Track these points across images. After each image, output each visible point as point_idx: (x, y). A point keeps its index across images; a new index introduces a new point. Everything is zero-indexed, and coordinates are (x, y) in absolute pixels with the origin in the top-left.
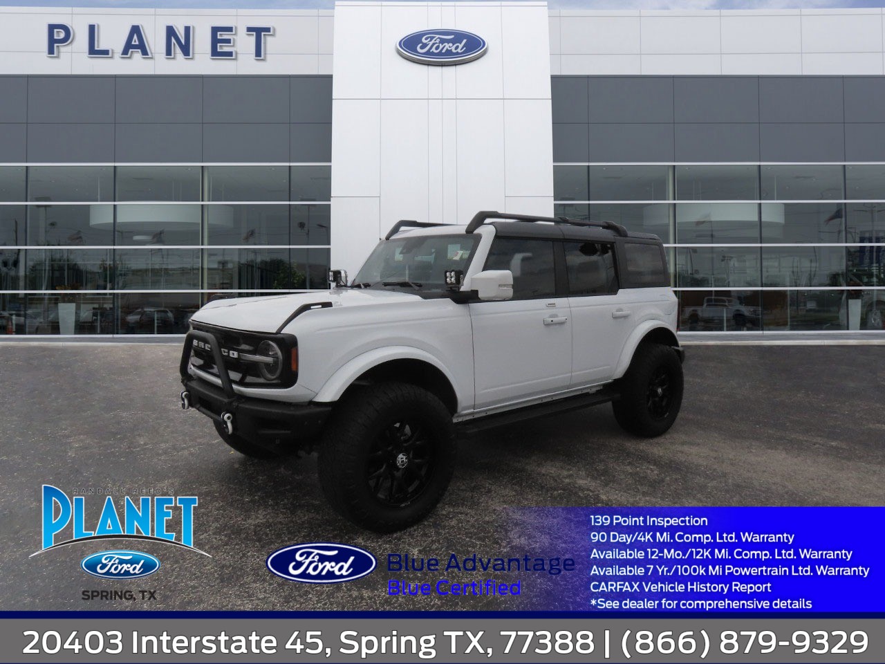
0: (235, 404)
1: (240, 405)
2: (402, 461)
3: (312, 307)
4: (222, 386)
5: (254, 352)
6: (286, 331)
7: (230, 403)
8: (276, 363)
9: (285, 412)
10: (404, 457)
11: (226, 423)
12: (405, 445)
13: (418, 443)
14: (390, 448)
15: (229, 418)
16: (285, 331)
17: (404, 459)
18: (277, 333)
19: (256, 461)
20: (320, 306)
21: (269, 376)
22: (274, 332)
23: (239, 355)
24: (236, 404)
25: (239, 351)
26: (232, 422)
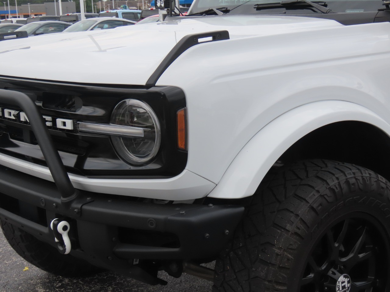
0: (76, 206)
1: (85, 207)
2: (344, 287)
3: (200, 40)
4: (52, 180)
5: (106, 120)
6: (164, 81)
7: (67, 205)
8: (149, 136)
9: (170, 217)
10: (346, 280)
11: (60, 236)
12: (344, 260)
13: (361, 256)
14: (324, 267)
15: (65, 228)
16: (162, 82)
17: (346, 283)
18: (148, 86)
19: (67, 280)
20: (210, 38)
21: (134, 158)
22: (144, 83)
23: (75, 125)
24: (79, 206)
25: (76, 119)
26: (70, 235)
